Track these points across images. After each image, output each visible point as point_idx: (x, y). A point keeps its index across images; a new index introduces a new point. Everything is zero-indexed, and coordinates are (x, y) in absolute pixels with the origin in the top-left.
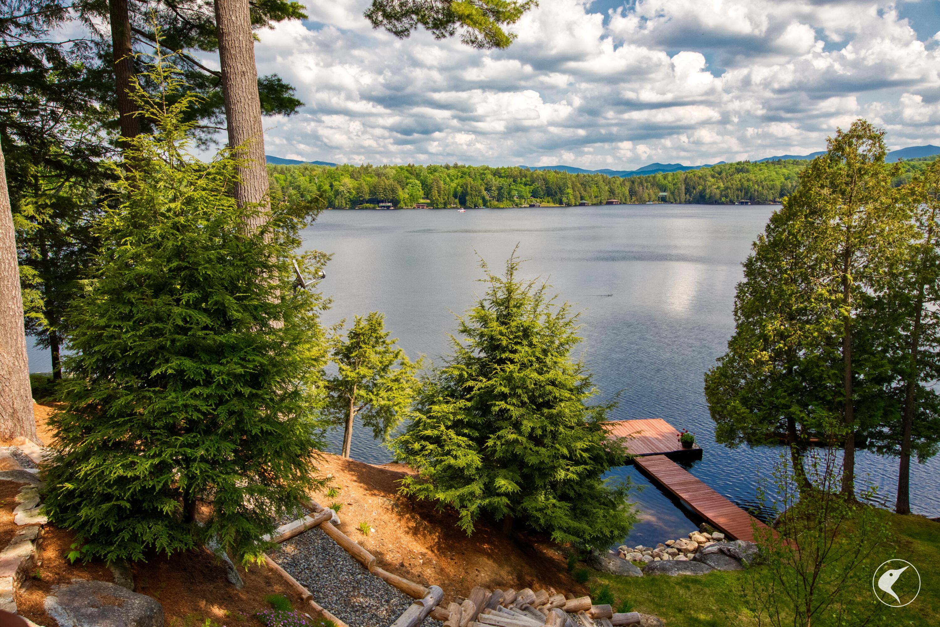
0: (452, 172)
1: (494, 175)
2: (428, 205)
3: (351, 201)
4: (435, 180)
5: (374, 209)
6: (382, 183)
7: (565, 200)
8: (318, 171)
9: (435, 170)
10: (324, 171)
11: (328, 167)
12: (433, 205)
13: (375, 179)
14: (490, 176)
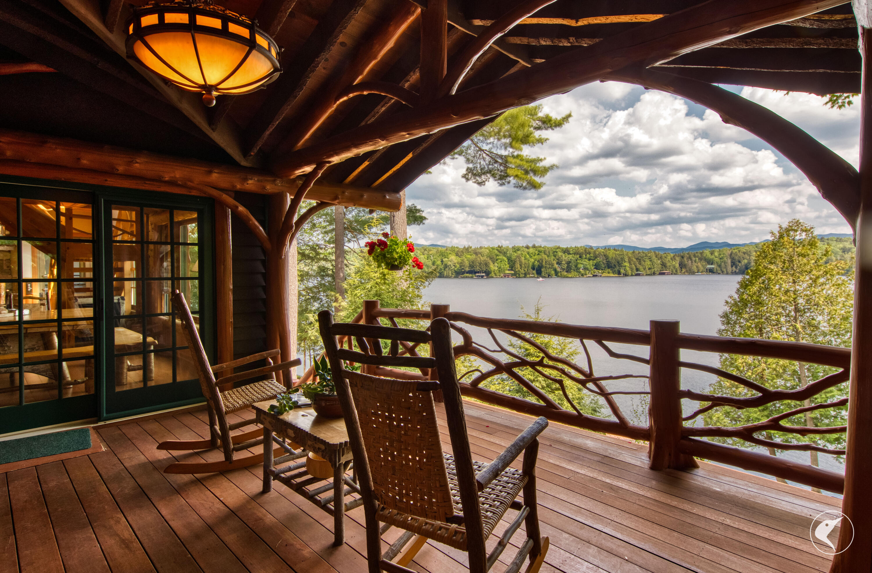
0: (531, 250)
1: (564, 252)
2: (512, 275)
3: (455, 272)
4: (518, 257)
5: (472, 277)
6: (479, 259)
7: (622, 271)
8: (434, 251)
9: (518, 250)
10: (437, 252)
11: (440, 249)
12: (516, 275)
13: (474, 256)
14: (560, 254)
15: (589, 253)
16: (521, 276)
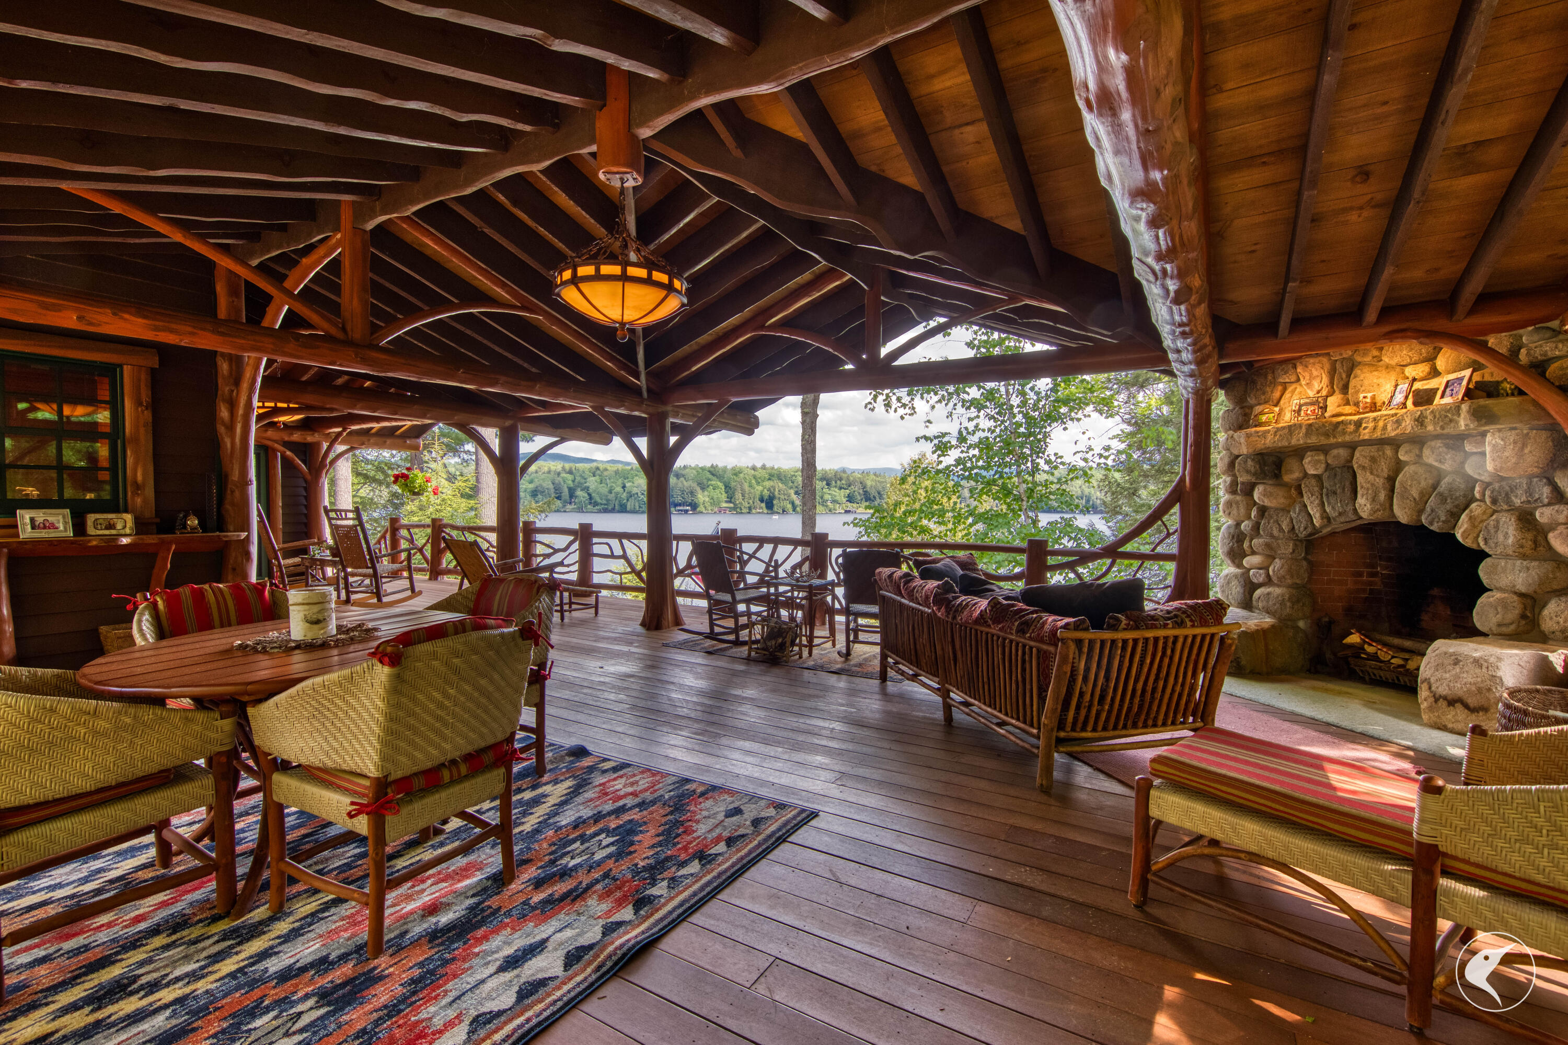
15: (841, 479)
16: (744, 511)
